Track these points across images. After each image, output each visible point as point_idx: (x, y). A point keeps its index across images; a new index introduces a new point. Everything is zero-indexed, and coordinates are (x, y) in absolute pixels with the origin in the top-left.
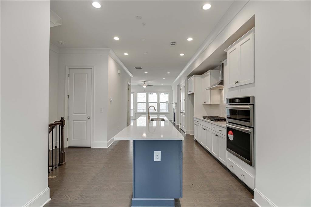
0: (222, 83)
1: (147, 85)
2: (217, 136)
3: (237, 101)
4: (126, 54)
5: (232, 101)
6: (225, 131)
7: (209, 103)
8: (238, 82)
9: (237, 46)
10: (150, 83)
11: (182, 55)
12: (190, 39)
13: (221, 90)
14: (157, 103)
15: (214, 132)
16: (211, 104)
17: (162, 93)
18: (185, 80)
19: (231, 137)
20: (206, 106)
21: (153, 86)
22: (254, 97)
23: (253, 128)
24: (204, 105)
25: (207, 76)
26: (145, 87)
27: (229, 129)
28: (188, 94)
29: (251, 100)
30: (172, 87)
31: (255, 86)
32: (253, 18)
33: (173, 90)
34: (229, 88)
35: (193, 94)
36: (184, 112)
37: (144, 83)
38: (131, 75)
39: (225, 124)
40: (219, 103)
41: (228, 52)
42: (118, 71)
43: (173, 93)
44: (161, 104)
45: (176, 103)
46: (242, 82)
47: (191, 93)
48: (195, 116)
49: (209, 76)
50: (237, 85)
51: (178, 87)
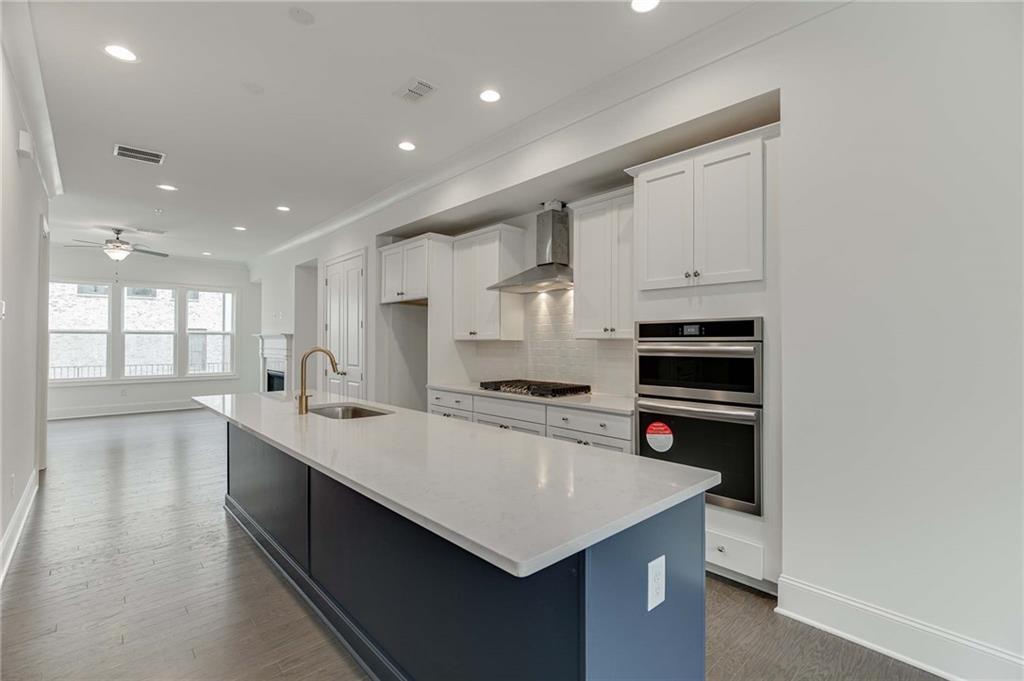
1: (130, 247)
3: (693, 330)
4: (121, 53)
7: (494, 338)
9: (691, 165)
10: (149, 240)
11: (407, 146)
12: (490, 96)
14: (172, 336)
15: (563, 433)
16: (503, 339)
17: (207, 295)
18: (367, 249)
21: (167, 255)
22: (762, 321)
26: (118, 254)
27: (646, 417)
28: (384, 301)
29: (749, 330)
32: (773, 99)
33: (260, 285)
34: (644, 291)
35: (422, 303)
36: (355, 370)
37: (112, 235)
38: (57, 180)
41: (642, 179)
42: (18, 137)
43: (261, 295)
44: (193, 342)
45: (286, 336)
46: (707, 277)
47: (405, 298)
48: (433, 380)
49: (497, 243)
50: (692, 281)
51: (308, 272)
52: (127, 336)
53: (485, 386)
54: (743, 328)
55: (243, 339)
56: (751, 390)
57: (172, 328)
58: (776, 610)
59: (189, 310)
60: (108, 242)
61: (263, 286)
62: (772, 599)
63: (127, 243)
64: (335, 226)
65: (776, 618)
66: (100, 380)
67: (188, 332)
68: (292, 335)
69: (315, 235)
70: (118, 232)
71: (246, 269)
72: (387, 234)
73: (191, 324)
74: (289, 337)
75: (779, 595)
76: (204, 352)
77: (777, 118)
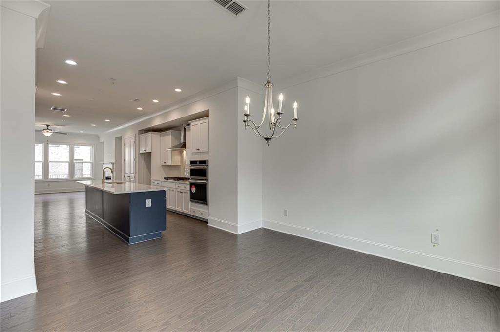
0: (184, 145)
1: (52, 132)
2: (181, 192)
3: (198, 163)
4: (56, 94)
5: (193, 163)
6: (188, 187)
7: (170, 164)
8: (198, 149)
10: (60, 128)
11: (140, 109)
12: (155, 101)
13: (181, 152)
14: (68, 163)
15: (178, 190)
16: (172, 165)
18: (136, 135)
19: (194, 190)
20: (166, 167)
21: (66, 134)
22: (208, 161)
23: (208, 180)
24: (162, 165)
25: (168, 135)
26: (48, 134)
27: (192, 184)
28: (141, 152)
29: (207, 163)
30: (99, 138)
31: (208, 154)
32: (208, 111)
33: (103, 143)
35: (151, 153)
36: (133, 175)
37: (46, 127)
39: (188, 182)
40: (179, 164)
41: (191, 125)
43: (103, 147)
44: (77, 166)
45: (112, 163)
46: (201, 150)
47: (146, 151)
48: (153, 178)
49: (170, 136)
50: (198, 151)
51: (119, 140)
52: (50, 163)
53: (165, 178)
54: (203, 162)
55: (96, 164)
56: (205, 176)
57: (68, 160)
58: (208, 225)
59: (75, 151)
60: (44, 129)
61: (104, 144)
62: (207, 223)
63: (51, 130)
64: (127, 125)
65: (207, 226)
66: (40, 180)
67: (74, 161)
68: (114, 163)
69: (121, 127)
70: (48, 126)
71: (98, 137)
72: (142, 130)
73: (76, 158)
74: (113, 164)
75: (208, 221)
76: (82, 170)
77: (208, 116)
